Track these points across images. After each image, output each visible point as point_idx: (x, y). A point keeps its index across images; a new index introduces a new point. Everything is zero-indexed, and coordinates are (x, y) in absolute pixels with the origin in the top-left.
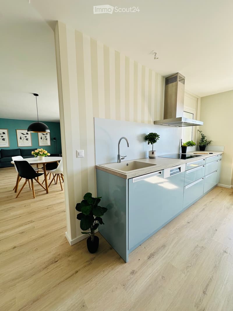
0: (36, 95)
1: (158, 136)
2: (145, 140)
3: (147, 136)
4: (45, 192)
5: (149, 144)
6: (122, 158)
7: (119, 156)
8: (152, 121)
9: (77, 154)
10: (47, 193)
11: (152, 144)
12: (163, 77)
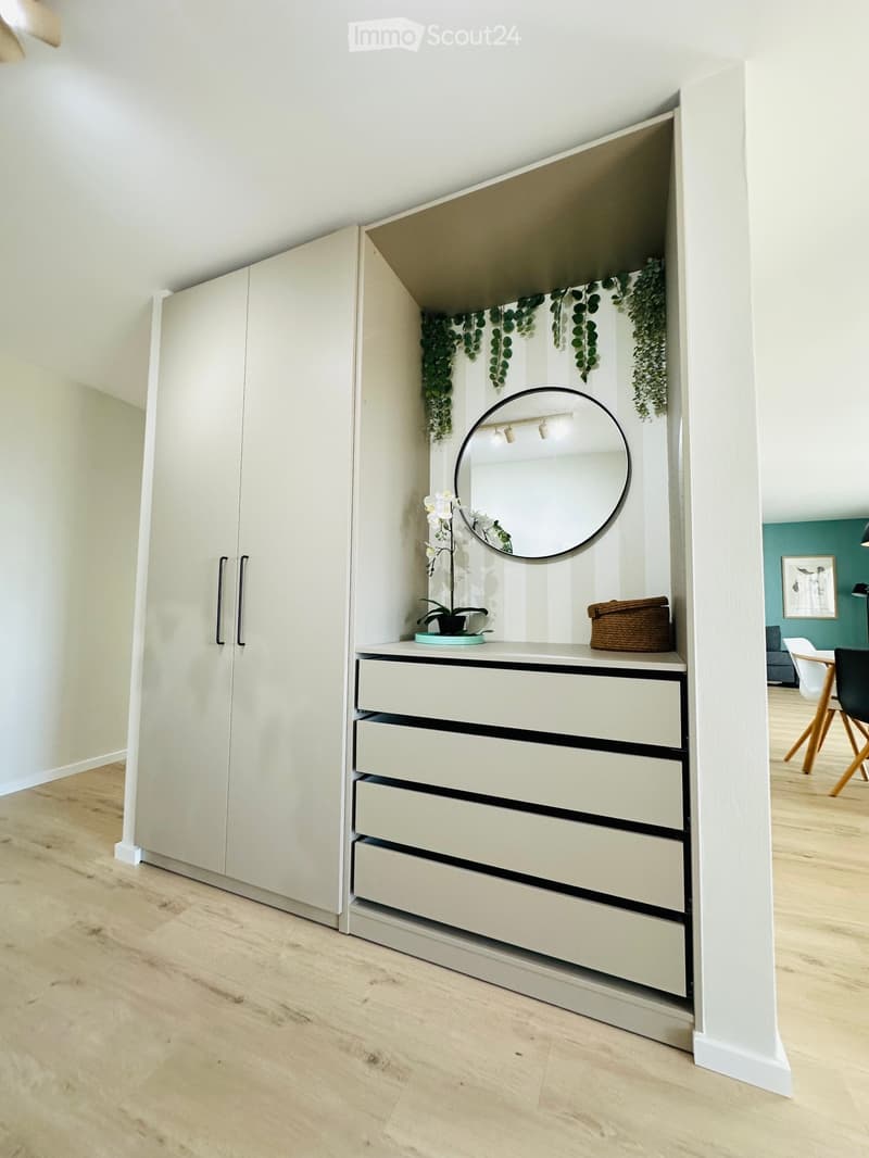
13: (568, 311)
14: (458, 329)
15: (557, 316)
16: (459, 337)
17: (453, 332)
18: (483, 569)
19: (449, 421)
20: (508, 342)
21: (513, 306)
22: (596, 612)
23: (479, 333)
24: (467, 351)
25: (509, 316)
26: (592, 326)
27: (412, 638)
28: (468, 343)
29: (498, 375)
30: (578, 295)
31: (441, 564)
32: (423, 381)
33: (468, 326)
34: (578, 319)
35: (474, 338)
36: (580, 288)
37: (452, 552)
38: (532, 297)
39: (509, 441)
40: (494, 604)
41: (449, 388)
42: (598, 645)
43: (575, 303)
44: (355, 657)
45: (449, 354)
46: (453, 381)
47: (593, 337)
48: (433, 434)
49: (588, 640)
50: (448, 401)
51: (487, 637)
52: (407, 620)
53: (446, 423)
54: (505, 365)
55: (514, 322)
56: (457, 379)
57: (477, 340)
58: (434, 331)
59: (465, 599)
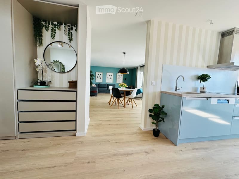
0: (124, 53)
1: (209, 76)
2: (197, 79)
3: (200, 76)
4: (124, 107)
5: (201, 82)
6: (178, 88)
7: (176, 87)
8: (205, 66)
9: (152, 83)
10: (125, 108)
11: (203, 82)
12: (220, 32)
13: (67, 28)
14: (44, 23)
15: (65, 29)
16: (44, 25)
17: (42, 24)
18: (50, 74)
19: (42, 43)
20: (55, 30)
21: (56, 23)
22: (69, 82)
23: (48, 26)
24: (46, 29)
25: (55, 25)
26: (71, 33)
27: (33, 86)
28: (46, 27)
29: (53, 36)
30: (69, 26)
31: (40, 72)
32: (34, 33)
33: (46, 23)
34: (69, 31)
35: (47, 27)
36: (70, 25)
37: (42, 70)
38: (60, 23)
39: (62, 46)
40: (53, 80)
41: (42, 36)
42: (70, 87)
43: (69, 27)
44: (16, 90)
45: (41, 28)
46: (42, 34)
47: (72, 35)
48: (38, 45)
49: (68, 87)
50: (41, 39)
51: (50, 86)
52: (32, 83)
53: (41, 44)
54: (55, 35)
55: (57, 27)
56: (43, 34)
57: (48, 27)
58: (37, 22)
59: (47, 79)
